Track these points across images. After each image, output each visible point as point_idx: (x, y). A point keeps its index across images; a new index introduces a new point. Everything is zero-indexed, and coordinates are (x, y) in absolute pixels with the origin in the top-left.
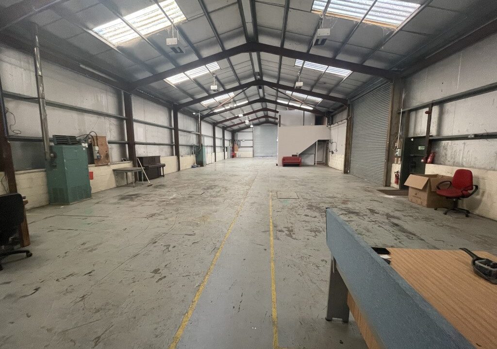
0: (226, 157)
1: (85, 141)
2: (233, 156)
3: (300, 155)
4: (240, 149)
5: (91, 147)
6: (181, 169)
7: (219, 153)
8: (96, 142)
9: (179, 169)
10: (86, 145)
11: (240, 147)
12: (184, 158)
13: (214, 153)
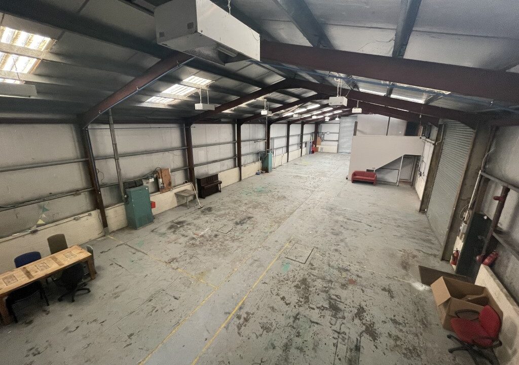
0: (304, 153)
1: (152, 177)
2: (313, 151)
3: (376, 170)
4: (323, 143)
5: (156, 180)
6: (243, 178)
7: (294, 151)
8: (160, 174)
9: (240, 179)
10: (152, 180)
11: (323, 140)
12: (247, 167)
13: (287, 154)
